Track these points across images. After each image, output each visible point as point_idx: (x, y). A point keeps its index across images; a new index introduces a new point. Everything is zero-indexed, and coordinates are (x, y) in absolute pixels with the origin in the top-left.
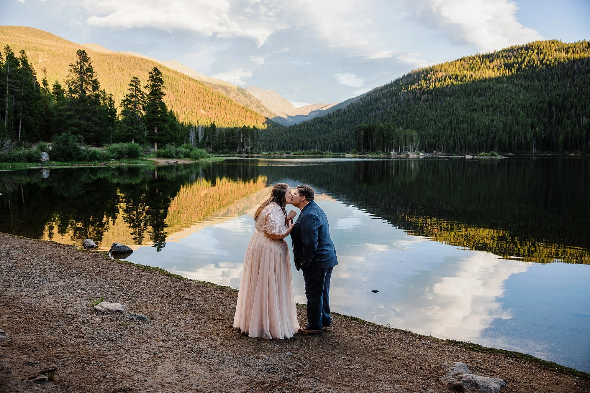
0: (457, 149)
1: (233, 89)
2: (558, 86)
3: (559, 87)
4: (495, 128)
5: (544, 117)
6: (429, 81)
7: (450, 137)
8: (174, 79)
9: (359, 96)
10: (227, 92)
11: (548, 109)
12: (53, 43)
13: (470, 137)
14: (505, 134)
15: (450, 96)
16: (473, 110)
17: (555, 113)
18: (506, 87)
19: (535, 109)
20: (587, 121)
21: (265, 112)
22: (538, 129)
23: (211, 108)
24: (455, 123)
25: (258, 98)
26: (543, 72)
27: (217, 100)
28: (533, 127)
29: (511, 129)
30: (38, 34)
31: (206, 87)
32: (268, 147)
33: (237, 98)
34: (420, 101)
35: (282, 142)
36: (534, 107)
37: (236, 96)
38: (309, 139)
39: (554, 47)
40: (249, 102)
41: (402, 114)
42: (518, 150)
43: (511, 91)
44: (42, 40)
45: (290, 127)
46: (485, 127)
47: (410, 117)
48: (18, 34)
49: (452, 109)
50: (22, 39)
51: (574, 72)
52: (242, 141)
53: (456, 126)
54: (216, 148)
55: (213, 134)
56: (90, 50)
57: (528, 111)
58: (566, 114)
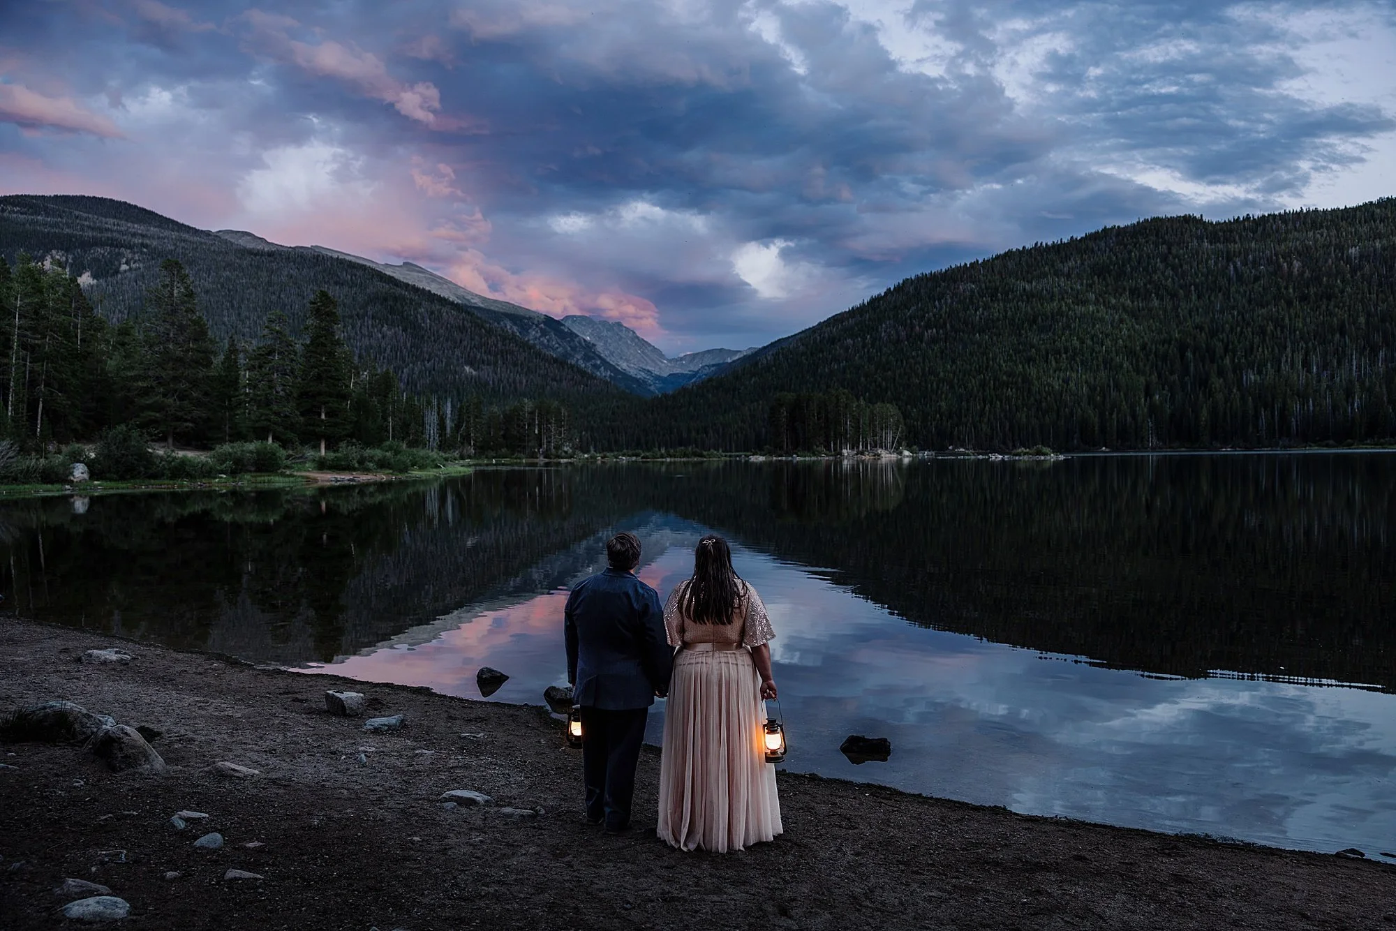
1: (536, 322)
2: (1197, 310)
3: (1200, 310)
4: (1072, 397)
5: (1171, 374)
6: (939, 300)
7: (981, 416)
8: (408, 302)
9: (796, 334)
10: (522, 328)
11: (1178, 356)
12: (154, 231)
13: (1021, 416)
14: (1092, 407)
15: (982, 331)
16: (1029, 360)
17: (1192, 364)
18: (1093, 312)
19: (1152, 357)
20: (1256, 380)
21: (602, 369)
22: (1157, 397)
23: (486, 362)
24: (992, 387)
25: (588, 338)
26: (1166, 280)
27: (500, 345)
28: (1148, 394)
29: (1104, 397)
30: (121, 212)
31: (478, 318)
32: (606, 442)
33: (544, 340)
34: (921, 342)
35: (636, 432)
36: (1151, 351)
37: (540, 337)
38: (693, 425)
39: (1188, 231)
40: (569, 349)
41: (884, 369)
42: (1120, 441)
43: (1102, 320)
44: (129, 225)
45: (656, 398)
46: (1052, 395)
47: (900, 375)
48: (77, 213)
49: (985, 358)
50: (87, 224)
51: (1229, 280)
52: (536, 432)
53: (992, 392)
54: (481, 448)
55: (476, 417)
56: (232, 244)
57: (1137, 361)
58: (1215, 366)
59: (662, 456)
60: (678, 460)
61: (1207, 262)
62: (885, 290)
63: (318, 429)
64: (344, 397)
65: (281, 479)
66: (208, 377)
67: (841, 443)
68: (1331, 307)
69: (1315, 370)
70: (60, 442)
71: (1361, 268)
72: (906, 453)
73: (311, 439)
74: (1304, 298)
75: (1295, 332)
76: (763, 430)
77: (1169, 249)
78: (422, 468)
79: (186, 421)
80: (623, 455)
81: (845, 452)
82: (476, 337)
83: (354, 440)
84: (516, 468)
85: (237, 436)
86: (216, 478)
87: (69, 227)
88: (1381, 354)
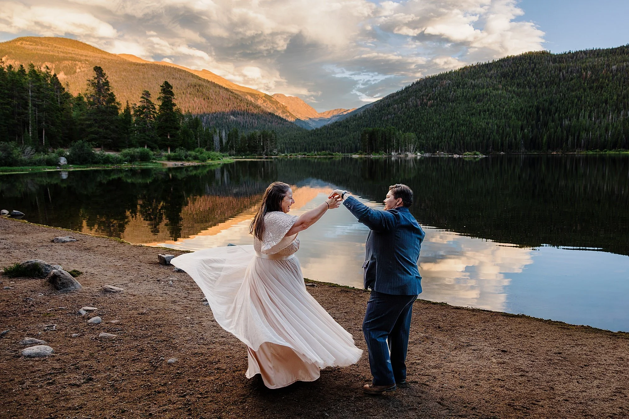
0: (457, 149)
1: (261, 96)
2: (545, 93)
3: (547, 93)
4: (490, 130)
5: (532, 121)
6: (435, 88)
7: (451, 138)
8: (205, 87)
9: (373, 103)
10: (255, 99)
11: (536, 113)
12: (90, 53)
13: (468, 138)
14: (498, 135)
15: (453, 102)
16: (472, 114)
17: (542, 116)
18: (501, 93)
19: (525, 113)
20: (568, 124)
21: (290, 117)
22: (526, 130)
23: (240, 114)
25: (284, 104)
26: (533, 80)
27: (246, 106)
28: (522, 129)
29: (503, 131)
30: (75, 45)
31: (236, 94)
32: (291, 149)
33: (265, 104)
34: (427, 106)
35: (305, 145)
36: (524, 111)
37: (262, 103)
38: (329, 141)
39: (544, 58)
40: (275, 108)
41: (410, 118)
42: (509, 150)
43: (505, 97)
44: (79, 51)
45: (313, 130)
46: (481, 130)
47: (417, 121)
48: (55, 45)
49: (454, 113)
50: (60, 50)
51: (560, 79)
52: (262, 144)
53: (456, 128)
54: (239, 151)
55: (236, 138)
56: (126, 60)
57: (518, 115)
58: (551, 117)
59: (315, 155)
60: (322, 156)
61: (551, 71)
62: (412, 83)
63: (167, 143)
64: (177, 129)
65: (151, 164)
66: (117, 119)
67: (391, 150)
68: (602, 92)
69: (593, 119)
70: (54, 148)
71: (616, 75)
72: (419, 154)
73: (164, 147)
74: (591, 88)
75: (586, 103)
76: (359, 144)
77: (535, 65)
78: (212, 159)
79: (109, 139)
80: (299, 154)
81: (393, 153)
82: (235, 103)
83: (183, 148)
84: (253, 160)
85: (131, 146)
86: (122, 164)
87: (52, 51)
88: (622, 113)
